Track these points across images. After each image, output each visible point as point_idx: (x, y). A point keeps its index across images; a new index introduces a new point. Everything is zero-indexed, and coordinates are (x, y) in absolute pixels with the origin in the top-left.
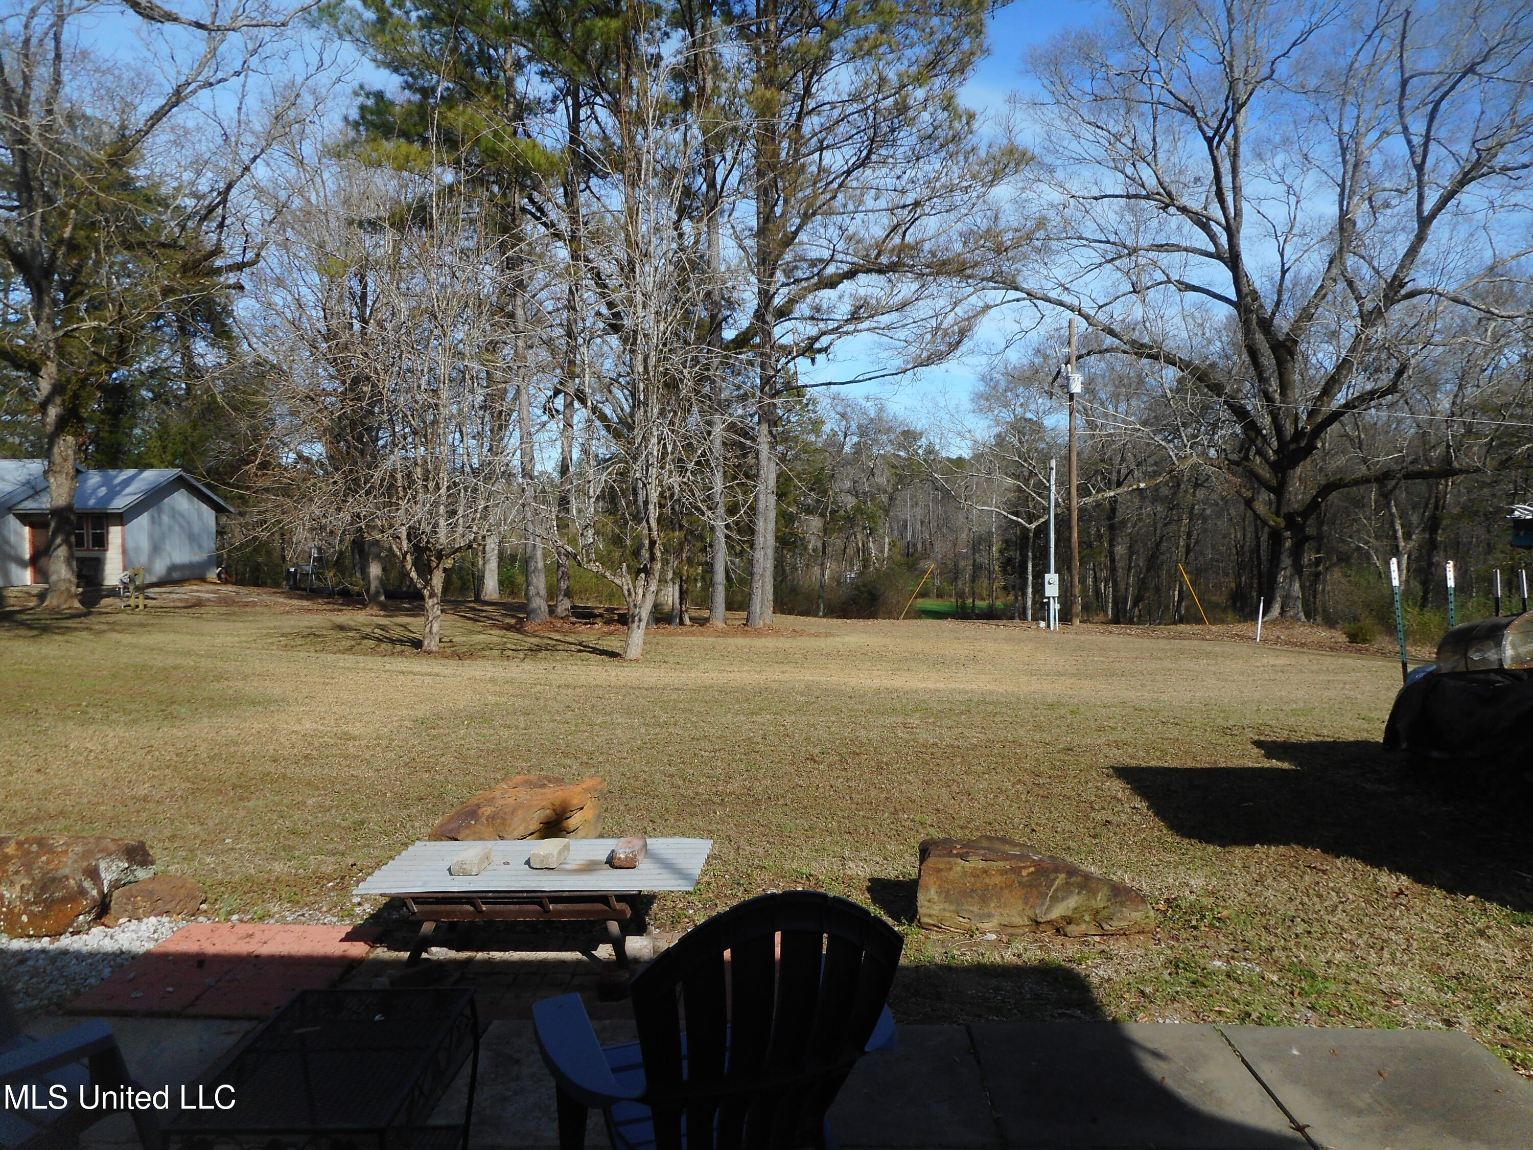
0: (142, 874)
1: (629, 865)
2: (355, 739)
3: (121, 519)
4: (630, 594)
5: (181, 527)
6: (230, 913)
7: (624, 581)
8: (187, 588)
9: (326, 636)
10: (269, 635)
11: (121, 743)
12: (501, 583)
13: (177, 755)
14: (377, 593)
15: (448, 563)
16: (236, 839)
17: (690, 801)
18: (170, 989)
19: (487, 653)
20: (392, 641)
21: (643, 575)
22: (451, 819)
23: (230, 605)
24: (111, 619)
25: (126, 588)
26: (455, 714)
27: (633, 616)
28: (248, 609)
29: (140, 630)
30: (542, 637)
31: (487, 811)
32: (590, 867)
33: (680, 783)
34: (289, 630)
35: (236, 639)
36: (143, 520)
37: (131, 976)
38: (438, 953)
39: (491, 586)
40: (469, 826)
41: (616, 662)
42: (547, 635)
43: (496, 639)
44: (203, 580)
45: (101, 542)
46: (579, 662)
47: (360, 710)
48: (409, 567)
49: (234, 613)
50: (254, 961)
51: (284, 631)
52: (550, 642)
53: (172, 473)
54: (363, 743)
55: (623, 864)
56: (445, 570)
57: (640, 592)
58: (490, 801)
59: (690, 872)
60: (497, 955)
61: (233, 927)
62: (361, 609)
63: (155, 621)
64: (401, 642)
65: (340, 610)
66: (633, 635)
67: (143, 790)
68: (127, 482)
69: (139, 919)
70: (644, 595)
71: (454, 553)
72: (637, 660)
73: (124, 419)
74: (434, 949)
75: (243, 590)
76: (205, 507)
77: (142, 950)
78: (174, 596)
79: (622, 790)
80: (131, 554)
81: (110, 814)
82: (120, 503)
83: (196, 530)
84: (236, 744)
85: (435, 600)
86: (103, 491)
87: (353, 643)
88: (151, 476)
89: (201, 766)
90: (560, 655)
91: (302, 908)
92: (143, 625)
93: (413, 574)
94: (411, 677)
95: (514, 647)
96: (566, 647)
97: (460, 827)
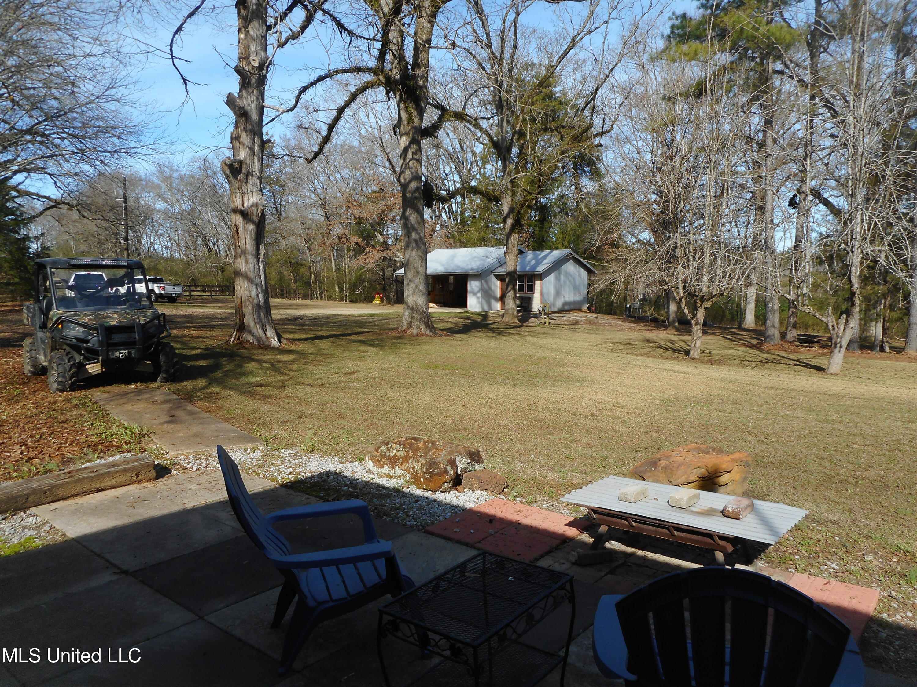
0: (478, 467)
1: (735, 516)
2: (622, 407)
3: (541, 277)
4: (834, 329)
5: (570, 281)
6: (516, 496)
7: (830, 320)
8: (572, 314)
9: (636, 345)
10: (606, 343)
11: (505, 395)
12: (757, 317)
13: (528, 405)
14: (674, 321)
15: (708, 304)
16: (537, 456)
17: (830, 479)
18: (472, 531)
19: (730, 362)
20: (674, 350)
21: (845, 316)
22: (642, 464)
23: (592, 324)
24: (531, 329)
25: (540, 313)
26: (689, 399)
27: (836, 344)
28: (601, 327)
29: (542, 336)
30: (773, 354)
31: (663, 463)
32: (709, 513)
33: (827, 464)
34: (617, 340)
35: (588, 344)
36: (551, 278)
37: (458, 520)
38: (614, 545)
39: (750, 319)
40: (651, 471)
41: (820, 374)
42: (777, 353)
43: (740, 353)
44: (580, 310)
45: (531, 289)
46: (793, 373)
47: (632, 391)
48: (683, 306)
49: (593, 330)
50: (517, 525)
51: (614, 341)
52: (776, 357)
53: (567, 251)
54: (626, 410)
55: (730, 515)
56: (706, 308)
57: (842, 327)
58: (668, 457)
59: (778, 530)
60: (650, 555)
61: (515, 504)
62: (664, 330)
63: (552, 331)
64: (679, 351)
65: (651, 330)
66: (835, 357)
67: (504, 422)
68: (545, 257)
69: (473, 491)
70: (844, 330)
71: (712, 298)
72: (836, 374)
73: (546, 224)
74: (613, 542)
75: (600, 316)
76: (582, 270)
77: (468, 507)
78: (565, 318)
79: (781, 463)
80: (546, 296)
81: (485, 432)
82: (540, 269)
83: (577, 283)
84: (558, 402)
85: (699, 327)
86: (533, 262)
87: (650, 350)
88: (556, 254)
89: (537, 413)
90: (779, 367)
91: (553, 501)
92: (544, 333)
93: (686, 311)
94: (672, 373)
95: (750, 359)
96: (787, 361)
97: (646, 470)
